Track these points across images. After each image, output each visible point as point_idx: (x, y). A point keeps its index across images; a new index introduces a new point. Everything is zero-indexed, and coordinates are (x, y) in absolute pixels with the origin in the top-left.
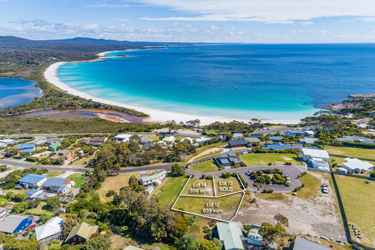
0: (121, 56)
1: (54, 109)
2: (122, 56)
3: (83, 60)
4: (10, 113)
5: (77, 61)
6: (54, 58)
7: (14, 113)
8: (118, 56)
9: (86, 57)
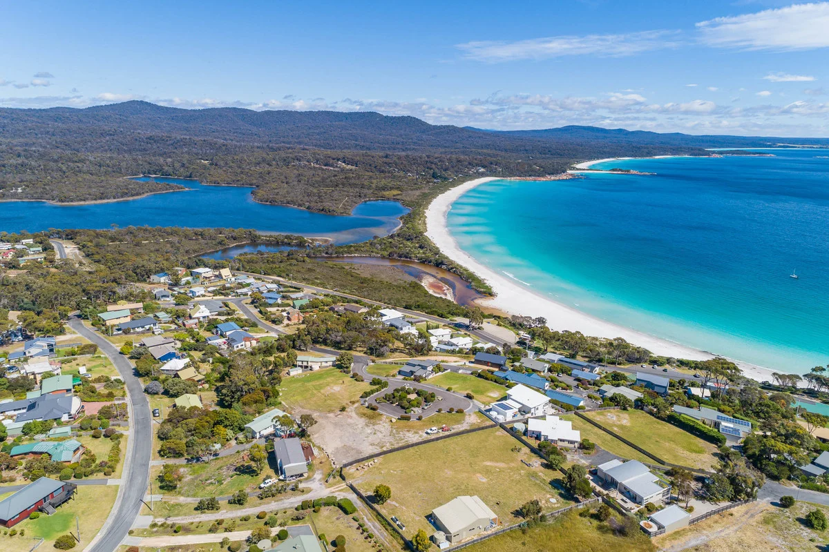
0: (620, 170)
1: (383, 257)
2: (622, 171)
3: (530, 176)
4: (327, 253)
5: (518, 178)
6: (482, 170)
7: (331, 254)
8: (613, 170)
9: (542, 169)
